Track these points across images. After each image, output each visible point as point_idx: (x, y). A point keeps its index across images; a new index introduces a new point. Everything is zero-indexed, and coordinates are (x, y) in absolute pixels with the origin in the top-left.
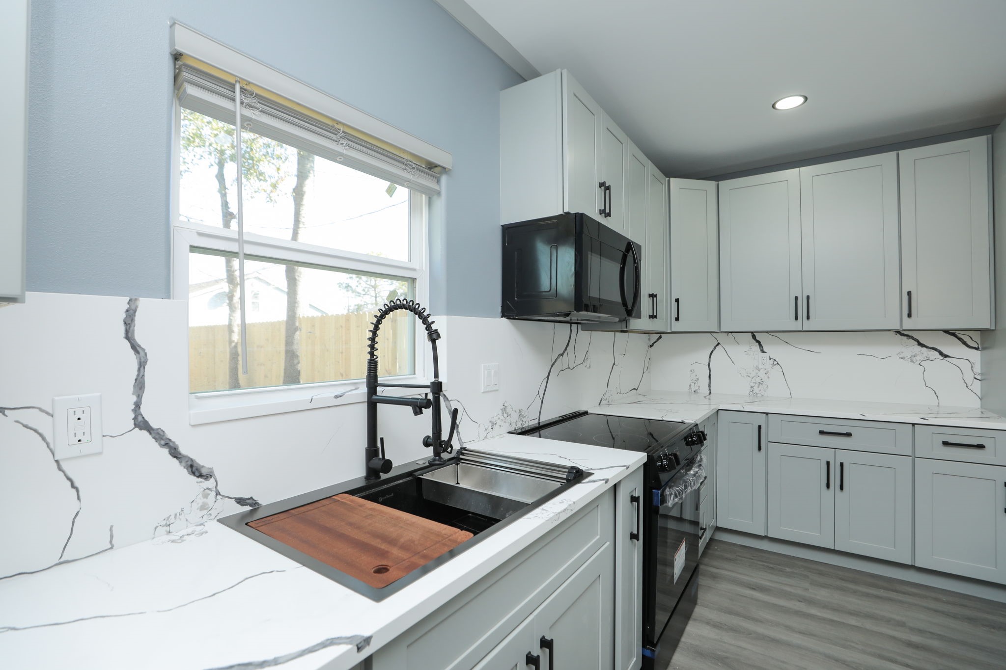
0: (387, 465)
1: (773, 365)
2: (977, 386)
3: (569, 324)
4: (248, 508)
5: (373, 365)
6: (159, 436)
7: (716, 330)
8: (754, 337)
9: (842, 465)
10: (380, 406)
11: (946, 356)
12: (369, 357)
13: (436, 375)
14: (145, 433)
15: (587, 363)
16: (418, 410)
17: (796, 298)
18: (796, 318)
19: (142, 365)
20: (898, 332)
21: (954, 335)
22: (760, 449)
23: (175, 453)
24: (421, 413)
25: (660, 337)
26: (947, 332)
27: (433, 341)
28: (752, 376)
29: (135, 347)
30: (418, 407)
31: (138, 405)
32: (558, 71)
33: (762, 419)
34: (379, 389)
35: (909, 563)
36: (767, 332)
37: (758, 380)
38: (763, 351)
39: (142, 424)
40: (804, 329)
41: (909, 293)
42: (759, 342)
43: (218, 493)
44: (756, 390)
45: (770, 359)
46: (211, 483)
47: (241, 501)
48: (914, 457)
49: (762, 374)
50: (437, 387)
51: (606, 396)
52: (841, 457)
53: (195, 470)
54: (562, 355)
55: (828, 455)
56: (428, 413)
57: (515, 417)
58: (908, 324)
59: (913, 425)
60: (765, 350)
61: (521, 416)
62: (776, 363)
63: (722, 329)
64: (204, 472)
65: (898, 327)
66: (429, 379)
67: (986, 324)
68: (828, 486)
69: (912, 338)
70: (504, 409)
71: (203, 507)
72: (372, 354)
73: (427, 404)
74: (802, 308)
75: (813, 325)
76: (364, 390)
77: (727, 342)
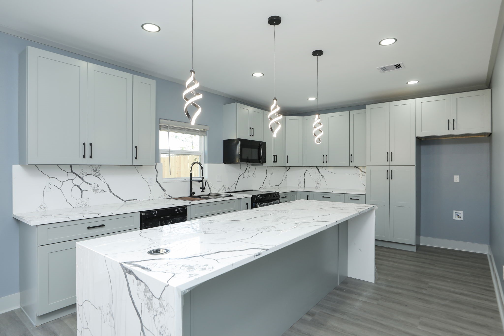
0: (194, 193)
1: (322, 177)
3: (246, 165)
4: (170, 197)
5: (191, 174)
6: (159, 184)
7: (302, 166)
8: (317, 168)
10: (192, 182)
12: (190, 172)
13: (203, 176)
14: (157, 183)
15: (254, 176)
16: (199, 183)
17: (323, 156)
18: (323, 162)
19: (157, 173)
20: (354, 167)
23: (161, 187)
24: (200, 183)
25: (290, 168)
27: (202, 169)
28: (316, 181)
29: (156, 170)
30: (199, 181)
31: (157, 179)
32: (236, 103)
33: (308, 194)
34: (192, 179)
36: (319, 166)
37: (318, 183)
38: (320, 173)
39: (157, 182)
40: (326, 166)
41: (351, 155)
42: (318, 170)
43: (166, 194)
44: (318, 186)
45: (322, 175)
46: (165, 192)
47: (169, 196)
49: (319, 180)
50: (203, 178)
51: (262, 187)
53: (163, 190)
54: (244, 173)
56: (201, 183)
57: (227, 189)
58: (351, 165)
59: (344, 194)
60: (320, 172)
61: (229, 189)
62: (323, 177)
63: (306, 165)
64: (165, 190)
66: (202, 176)
70: (223, 186)
71: (164, 196)
72: (191, 172)
73: (201, 181)
74: (325, 159)
75: (327, 164)
76: (190, 179)
77: (309, 170)
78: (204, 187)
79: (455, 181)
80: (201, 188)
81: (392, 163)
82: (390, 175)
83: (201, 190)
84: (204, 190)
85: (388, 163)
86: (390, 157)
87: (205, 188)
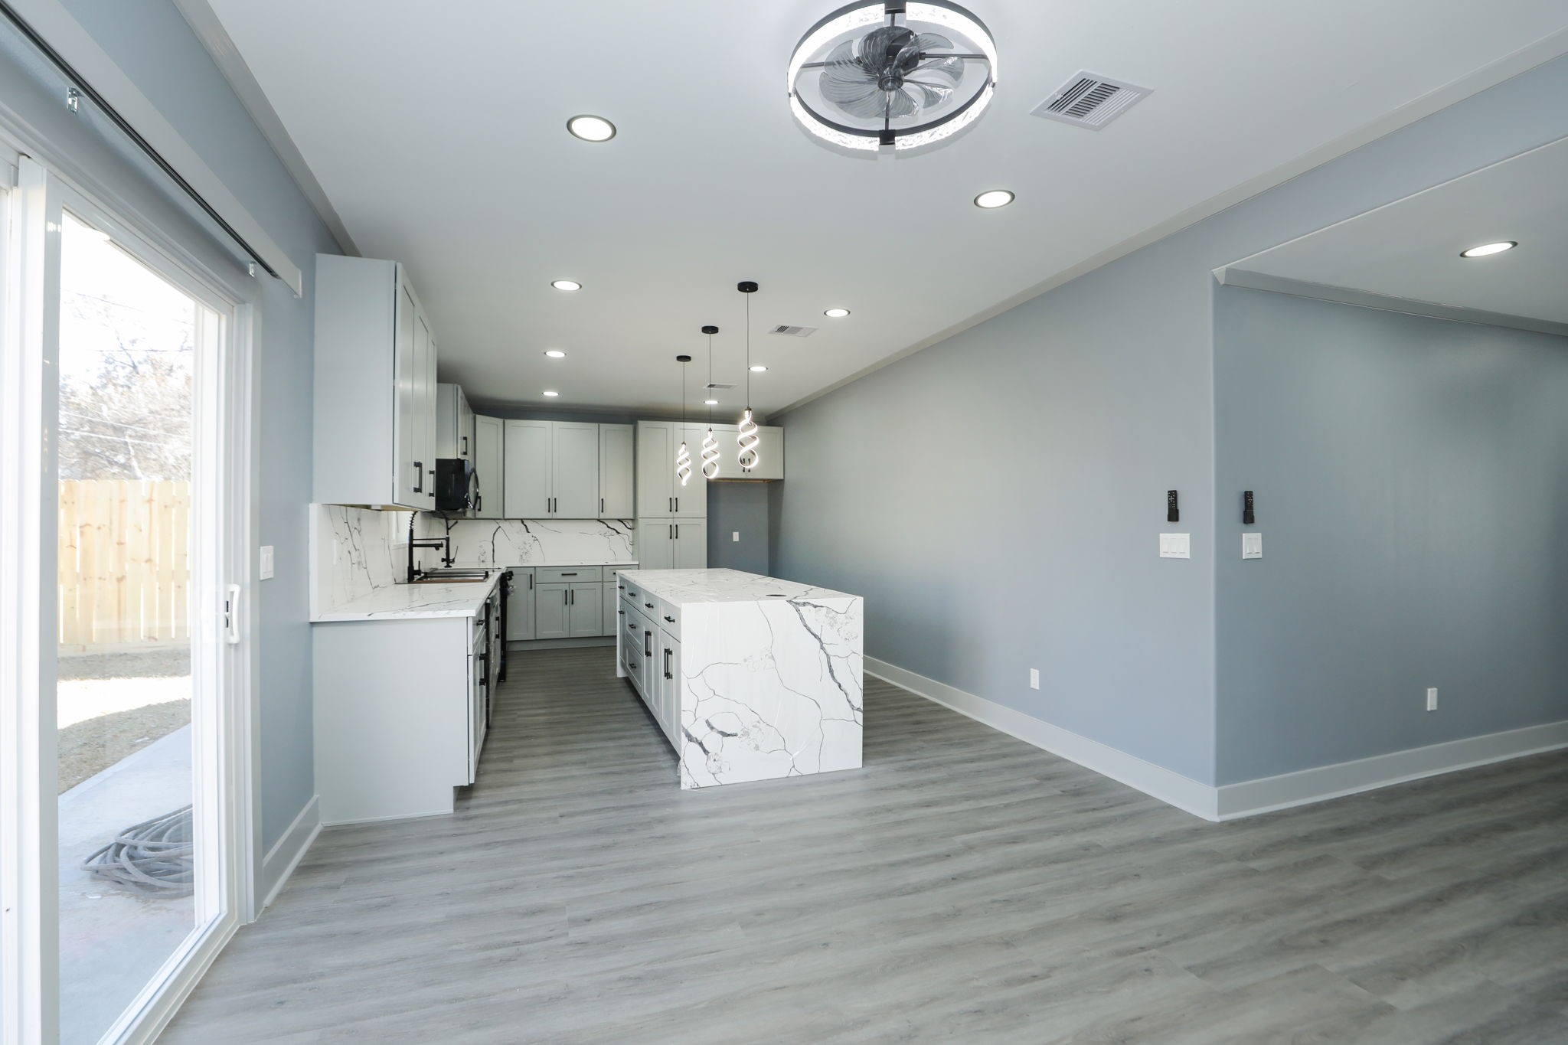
0: (419, 573)
1: (536, 540)
2: (630, 548)
5: (411, 532)
7: (502, 517)
8: (523, 522)
9: (572, 591)
10: (414, 549)
11: (619, 533)
13: (448, 534)
16: (437, 549)
17: (549, 499)
18: (549, 511)
20: (599, 520)
21: (622, 522)
22: (531, 588)
24: (439, 549)
25: (457, 522)
26: (619, 520)
28: (521, 547)
30: (437, 547)
32: (456, 385)
33: (532, 571)
34: (415, 541)
35: (601, 635)
36: (531, 519)
37: (525, 551)
38: (528, 532)
40: (553, 518)
41: (602, 500)
42: (525, 525)
44: (524, 557)
45: (532, 536)
48: (603, 582)
49: (527, 546)
50: (448, 540)
52: (573, 587)
55: (565, 587)
56: (443, 550)
58: (602, 516)
59: (600, 566)
60: (530, 531)
63: (506, 517)
65: (597, 518)
66: (444, 536)
67: (631, 517)
68: (566, 603)
69: (604, 523)
72: (411, 527)
73: (441, 545)
74: (552, 505)
75: (558, 515)
76: (407, 541)
77: (504, 525)
78: (451, 558)
79: (734, 540)
80: (443, 560)
81: (676, 515)
82: (674, 532)
83: (445, 564)
84: (451, 564)
85: (670, 515)
86: (674, 504)
87: (453, 560)
